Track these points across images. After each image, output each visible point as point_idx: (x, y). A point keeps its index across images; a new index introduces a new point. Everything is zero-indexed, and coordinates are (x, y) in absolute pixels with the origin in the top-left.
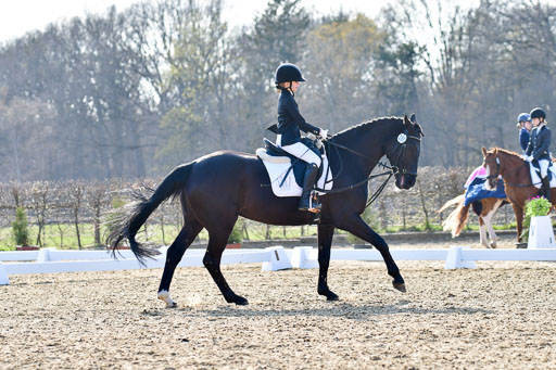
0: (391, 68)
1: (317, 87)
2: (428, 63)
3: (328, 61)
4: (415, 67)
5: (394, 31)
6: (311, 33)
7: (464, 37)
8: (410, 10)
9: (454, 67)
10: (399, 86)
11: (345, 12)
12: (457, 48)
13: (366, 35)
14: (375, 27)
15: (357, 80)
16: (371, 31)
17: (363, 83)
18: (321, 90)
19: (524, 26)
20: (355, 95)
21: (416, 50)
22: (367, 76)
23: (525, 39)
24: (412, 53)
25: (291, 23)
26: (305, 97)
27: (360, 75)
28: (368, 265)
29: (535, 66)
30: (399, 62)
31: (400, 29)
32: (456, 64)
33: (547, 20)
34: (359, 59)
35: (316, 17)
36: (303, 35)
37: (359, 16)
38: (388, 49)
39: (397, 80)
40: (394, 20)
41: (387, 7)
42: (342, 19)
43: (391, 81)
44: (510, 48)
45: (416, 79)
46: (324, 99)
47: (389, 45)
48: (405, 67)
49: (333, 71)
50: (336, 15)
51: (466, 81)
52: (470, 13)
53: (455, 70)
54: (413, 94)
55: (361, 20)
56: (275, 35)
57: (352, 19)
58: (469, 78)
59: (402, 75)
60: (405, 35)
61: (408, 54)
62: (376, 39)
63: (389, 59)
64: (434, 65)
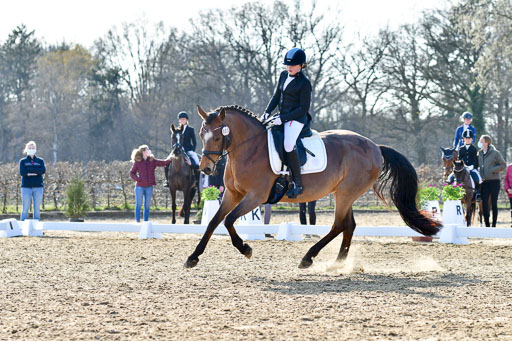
0: (101, 87)
1: (44, 99)
2: (129, 83)
3: (53, 80)
4: (119, 87)
5: (104, 58)
6: (41, 58)
7: (156, 65)
8: (116, 43)
9: (148, 87)
10: (107, 100)
11: (68, 43)
12: (151, 73)
13: (83, 61)
14: (90, 56)
15: (75, 95)
16: (86, 58)
17: (80, 97)
18: (47, 101)
19: (202, 57)
20: (73, 106)
21: (120, 73)
22: (82, 92)
23: (202, 67)
24: (117, 75)
25: (26, 50)
26: (34, 106)
27: (77, 91)
28: (80, 234)
29: (209, 88)
30: (107, 82)
31: (108, 57)
32: (150, 85)
33: (219, 54)
34: (76, 78)
35: (45, 46)
36: (36, 59)
37: (78, 46)
38: (99, 72)
39: (105, 96)
40: (103, 50)
41: (98, 41)
42: (64, 48)
43: (101, 96)
44: (191, 73)
45: (119, 95)
46: (49, 108)
47: (99, 69)
48: (112, 86)
49: (57, 87)
50: (60, 45)
51: (156, 98)
52: (161, 47)
53: (150, 90)
54: (117, 106)
55: (79, 50)
56: (14, 59)
57: (72, 48)
58: (159, 96)
59: (109, 92)
60: (112, 62)
61: (114, 76)
62: (90, 65)
63: (100, 79)
64: (134, 85)
